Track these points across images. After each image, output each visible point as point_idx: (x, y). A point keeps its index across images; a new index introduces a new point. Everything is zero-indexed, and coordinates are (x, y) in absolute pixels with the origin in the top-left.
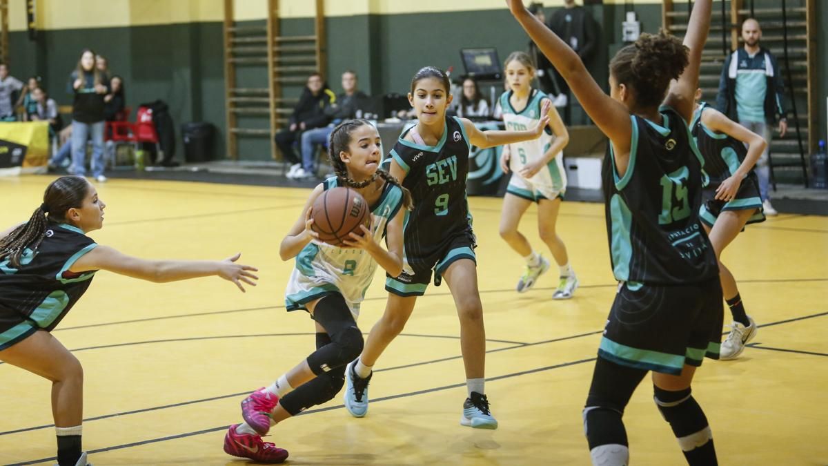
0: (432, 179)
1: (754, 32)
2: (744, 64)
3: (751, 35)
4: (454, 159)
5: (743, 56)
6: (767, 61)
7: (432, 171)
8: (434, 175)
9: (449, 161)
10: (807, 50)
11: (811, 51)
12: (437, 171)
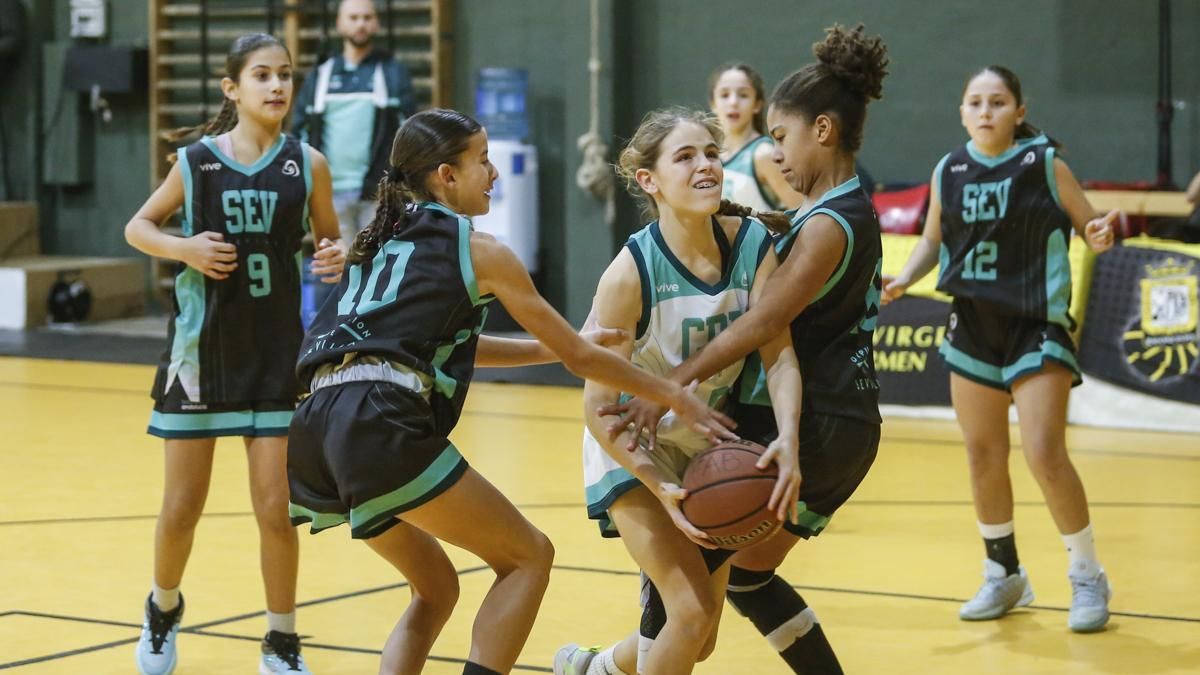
0: (234, 220)
1: (367, 17)
2: (337, 84)
3: (360, 23)
4: (274, 196)
5: (339, 71)
6: (378, 78)
7: (232, 203)
8: (237, 211)
9: (263, 194)
10: (432, 56)
11: (442, 57)
12: (241, 206)
